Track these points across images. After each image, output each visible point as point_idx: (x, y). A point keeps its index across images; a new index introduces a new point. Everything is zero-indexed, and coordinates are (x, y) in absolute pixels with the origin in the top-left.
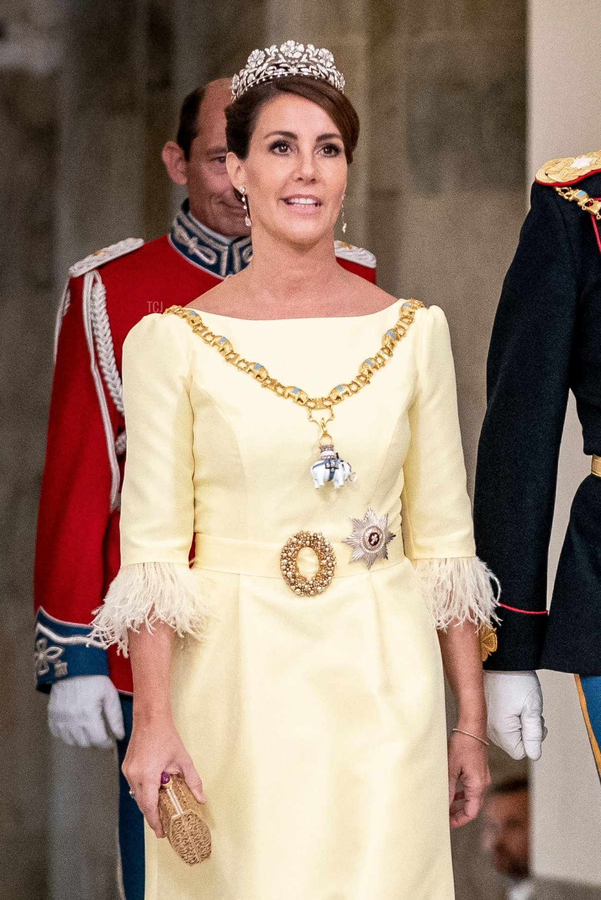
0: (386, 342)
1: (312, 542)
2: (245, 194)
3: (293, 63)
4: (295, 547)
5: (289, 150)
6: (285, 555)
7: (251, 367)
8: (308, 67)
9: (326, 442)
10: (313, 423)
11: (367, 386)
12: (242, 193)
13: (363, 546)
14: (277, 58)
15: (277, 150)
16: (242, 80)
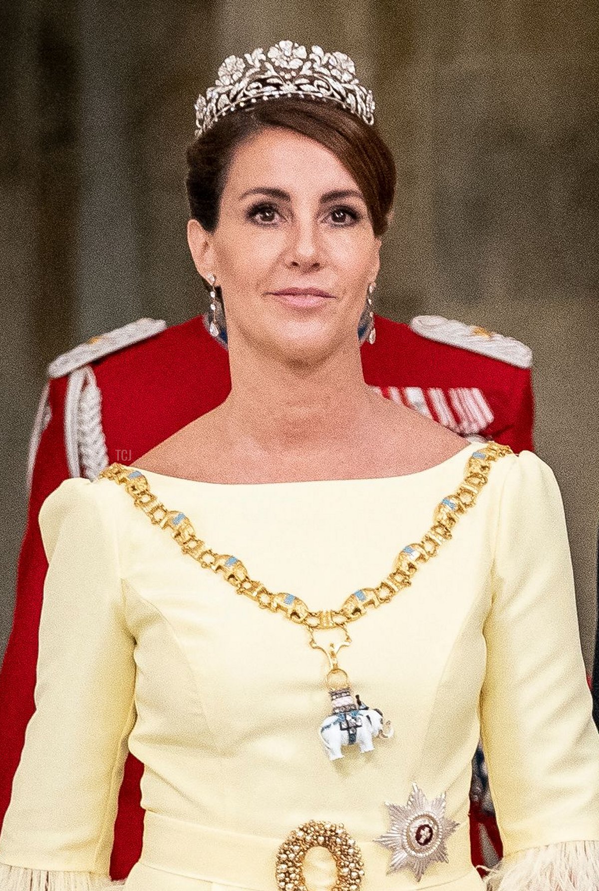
0: (440, 517)
1: (327, 838)
2: (217, 285)
3: (288, 76)
4: (300, 846)
5: (277, 216)
6: (284, 856)
7: (222, 562)
8: (311, 83)
9: (338, 681)
10: (317, 650)
11: (408, 589)
12: (211, 284)
13: (407, 847)
14: (263, 70)
15: (258, 217)
16: (209, 104)
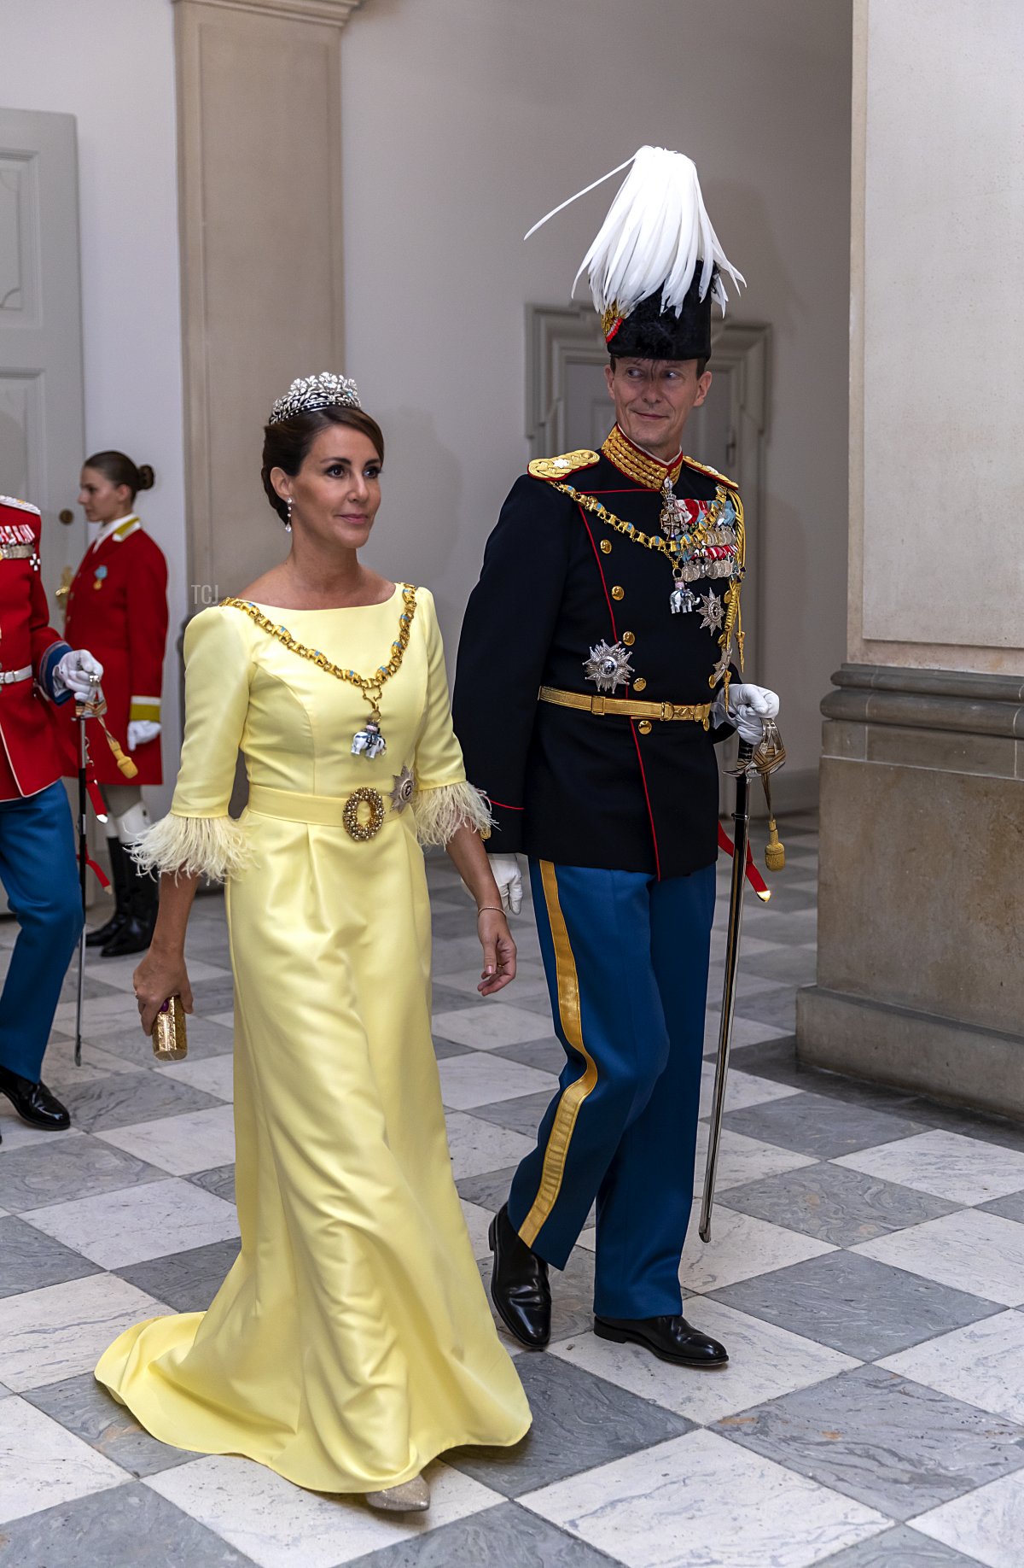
0: (403, 625)
1: (366, 796)
3: (330, 392)
4: (354, 802)
5: (343, 474)
6: (348, 807)
7: (311, 653)
8: (342, 396)
13: (401, 797)
14: (317, 388)
15: (333, 474)
16: (285, 405)
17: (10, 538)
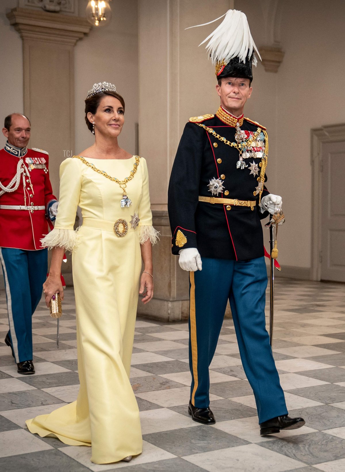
0: (135, 166)
1: (123, 222)
3: (106, 87)
4: (118, 223)
5: (111, 111)
6: (116, 225)
7: (102, 172)
8: (110, 89)
9: (124, 194)
10: (121, 188)
11: (133, 178)
13: (134, 223)
14: (102, 86)
16: (91, 92)
17: (37, 162)
